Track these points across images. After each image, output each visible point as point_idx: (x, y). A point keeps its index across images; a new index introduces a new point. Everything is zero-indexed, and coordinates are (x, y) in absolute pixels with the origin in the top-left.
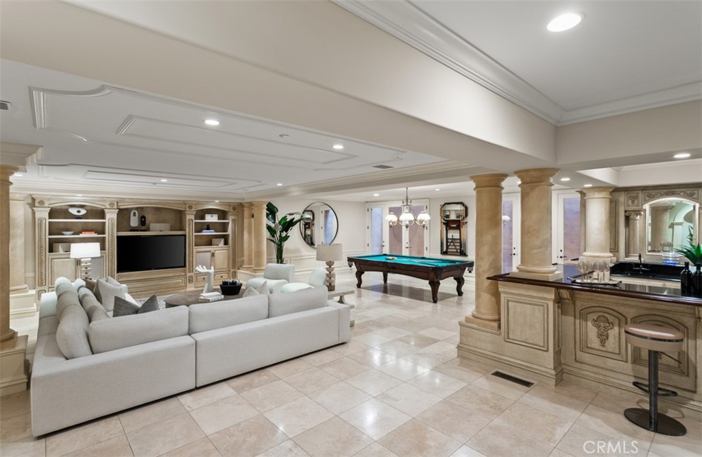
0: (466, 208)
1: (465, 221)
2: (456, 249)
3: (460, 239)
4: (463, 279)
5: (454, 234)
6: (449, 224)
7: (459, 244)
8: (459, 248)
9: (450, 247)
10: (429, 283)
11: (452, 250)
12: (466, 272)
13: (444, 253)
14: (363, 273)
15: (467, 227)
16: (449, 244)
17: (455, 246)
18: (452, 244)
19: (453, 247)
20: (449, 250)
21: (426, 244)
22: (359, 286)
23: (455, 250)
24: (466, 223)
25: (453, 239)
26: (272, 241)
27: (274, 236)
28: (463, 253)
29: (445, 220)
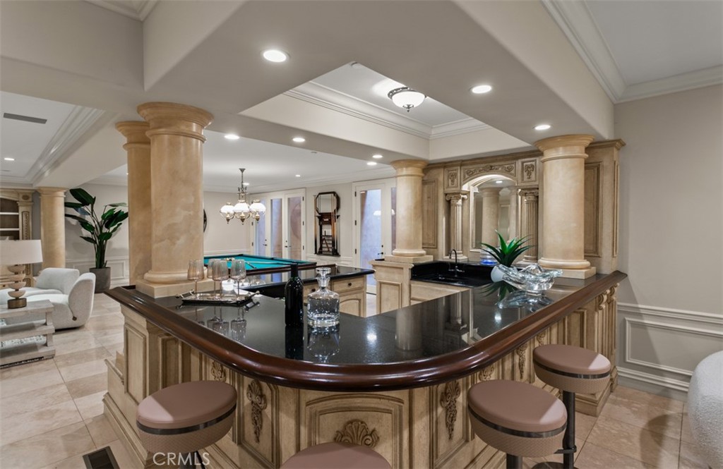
0: (338, 199)
1: (337, 215)
2: (329, 247)
3: (333, 236)
5: (327, 230)
6: (325, 219)
7: (331, 242)
8: (324, 246)
11: (324, 249)
13: (317, 253)
15: (339, 221)
16: (322, 242)
17: (328, 244)
18: (325, 242)
20: (321, 249)
21: (303, 243)
23: (328, 249)
24: (338, 217)
25: (326, 235)
26: (87, 239)
27: (92, 233)
28: (335, 253)
29: (320, 214)
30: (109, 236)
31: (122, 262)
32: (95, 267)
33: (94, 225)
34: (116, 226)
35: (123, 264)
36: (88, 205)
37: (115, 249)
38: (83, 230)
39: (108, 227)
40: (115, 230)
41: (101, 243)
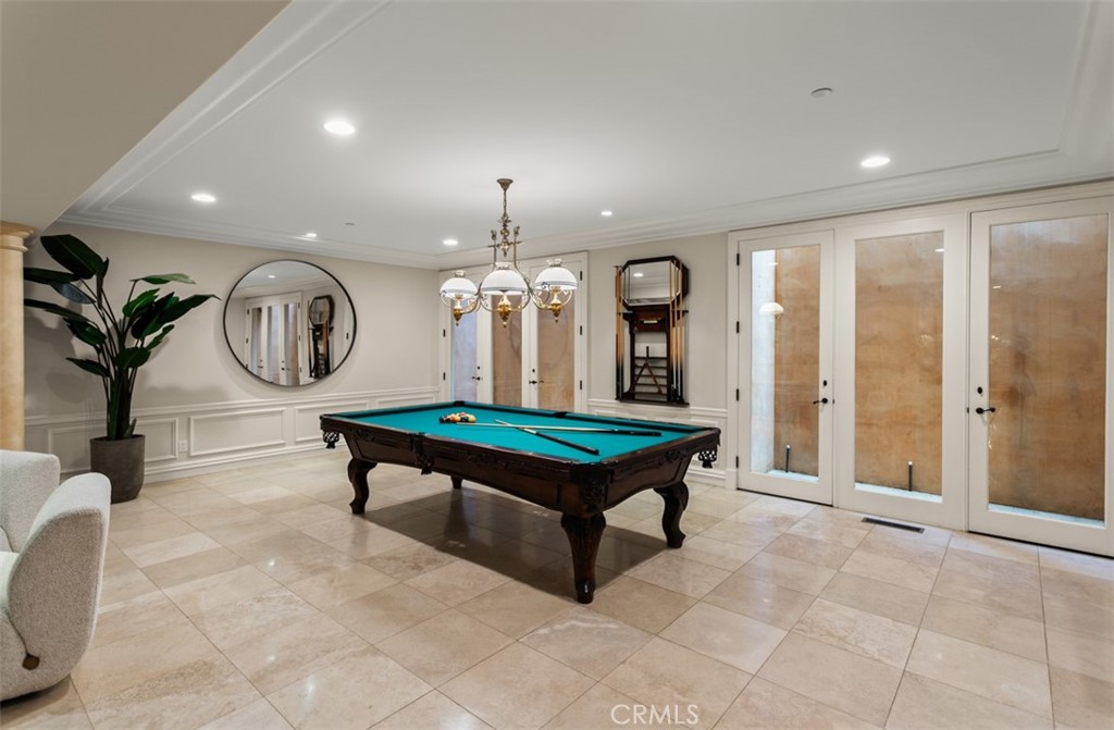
0: (685, 272)
1: (682, 308)
2: (656, 385)
3: (668, 358)
4: (684, 490)
5: (652, 346)
6: (644, 318)
7: (664, 373)
8: (664, 382)
9: (641, 380)
10: (564, 522)
11: (644, 389)
12: (695, 466)
13: (624, 396)
14: (374, 465)
15: (686, 324)
16: (637, 372)
17: (655, 377)
18: (645, 372)
19: (650, 381)
20: (638, 389)
21: (580, 373)
22: (358, 507)
23: (655, 390)
24: (685, 312)
25: (648, 358)
26: (86, 364)
27: (99, 351)
28: (676, 398)
29: (629, 308)
30: (142, 356)
31: (172, 419)
32: (105, 434)
33: (104, 330)
34: (160, 331)
35: (173, 425)
36: (90, 277)
37: (154, 390)
38: (76, 342)
39: (139, 334)
40: (157, 341)
41: (121, 374)
